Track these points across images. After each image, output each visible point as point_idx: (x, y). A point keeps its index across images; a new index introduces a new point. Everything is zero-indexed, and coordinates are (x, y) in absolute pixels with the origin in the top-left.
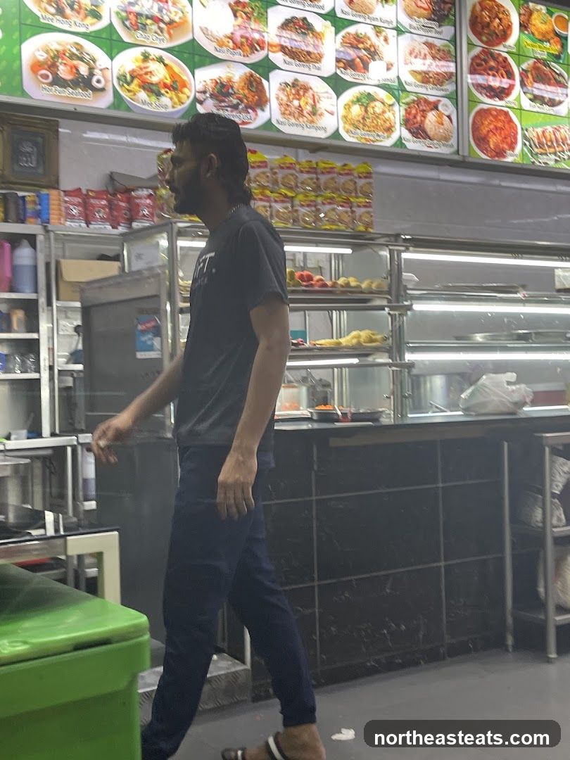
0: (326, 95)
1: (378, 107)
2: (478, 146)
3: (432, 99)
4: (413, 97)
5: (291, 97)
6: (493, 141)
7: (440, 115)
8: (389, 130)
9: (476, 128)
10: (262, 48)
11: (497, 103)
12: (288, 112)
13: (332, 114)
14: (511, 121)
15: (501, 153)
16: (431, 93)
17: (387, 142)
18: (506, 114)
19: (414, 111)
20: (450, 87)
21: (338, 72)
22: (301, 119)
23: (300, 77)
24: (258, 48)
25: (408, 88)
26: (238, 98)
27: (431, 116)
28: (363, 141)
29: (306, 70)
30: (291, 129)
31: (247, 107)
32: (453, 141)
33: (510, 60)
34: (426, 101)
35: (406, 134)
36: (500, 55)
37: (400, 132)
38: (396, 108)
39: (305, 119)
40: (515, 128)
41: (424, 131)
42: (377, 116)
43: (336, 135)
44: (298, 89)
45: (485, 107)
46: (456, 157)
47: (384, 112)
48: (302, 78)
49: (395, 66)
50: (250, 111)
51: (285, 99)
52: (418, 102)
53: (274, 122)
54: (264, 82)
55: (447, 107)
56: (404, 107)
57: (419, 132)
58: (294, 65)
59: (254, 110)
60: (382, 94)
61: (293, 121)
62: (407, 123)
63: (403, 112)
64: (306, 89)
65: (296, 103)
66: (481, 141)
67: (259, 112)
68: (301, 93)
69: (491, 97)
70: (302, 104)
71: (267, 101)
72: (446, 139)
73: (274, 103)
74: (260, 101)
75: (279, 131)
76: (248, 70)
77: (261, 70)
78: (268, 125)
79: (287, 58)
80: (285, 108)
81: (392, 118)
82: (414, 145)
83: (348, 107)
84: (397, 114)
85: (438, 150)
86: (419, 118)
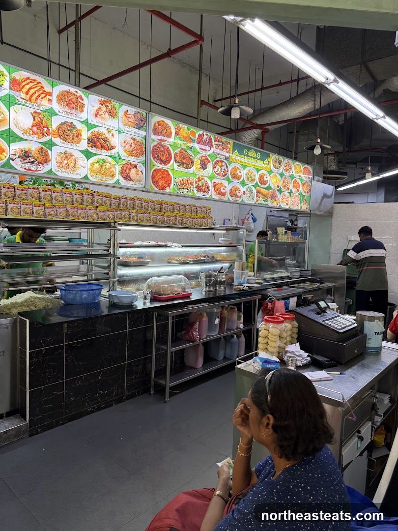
0: (81, 159)
1: (108, 165)
2: (154, 185)
3: (134, 163)
4: (125, 162)
5: (63, 159)
6: (161, 183)
7: (137, 171)
8: (113, 176)
9: (153, 177)
10: (49, 135)
11: (163, 167)
12: (61, 166)
13: (84, 167)
14: (169, 174)
15: (164, 188)
16: (133, 160)
17: (112, 182)
18: (167, 171)
19: (125, 168)
20: (142, 158)
21: (88, 149)
22: (68, 170)
23: (68, 150)
24: (46, 135)
25: (123, 158)
26: (34, 158)
27: (133, 171)
28: (100, 181)
29: (72, 147)
30: (62, 174)
31: (39, 163)
32: (143, 182)
33: (170, 148)
34: (131, 164)
35: (121, 178)
36: (166, 146)
37: (118, 177)
38: (117, 167)
39: (70, 170)
40: (171, 177)
41: (129, 177)
42: (106, 169)
43: (86, 177)
44: (67, 156)
45: (158, 168)
46: (144, 189)
47: (111, 168)
48: (69, 151)
49: (117, 147)
50: (40, 165)
51: (60, 160)
52: (127, 164)
53: (53, 170)
54: (49, 151)
55: (141, 167)
56: (120, 166)
57: (127, 178)
58: (66, 144)
59: (43, 165)
60: (110, 159)
61: (64, 170)
62: (121, 173)
63: (120, 169)
64: (71, 156)
65: (66, 162)
66: (156, 183)
67: (45, 164)
68: (69, 157)
69: (161, 164)
70: (69, 162)
71: (50, 160)
72: (140, 181)
73: (54, 161)
74: (46, 160)
75: (56, 175)
76: (40, 145)
77: (47, 146)
78: (50, 171)
79: (62, 141)
80: (60, 165)
81: (114, 171)
82: (124, 183)
83: (92, 165)
84: (117, 169)
85: (136, 186)
86: (127, 171)
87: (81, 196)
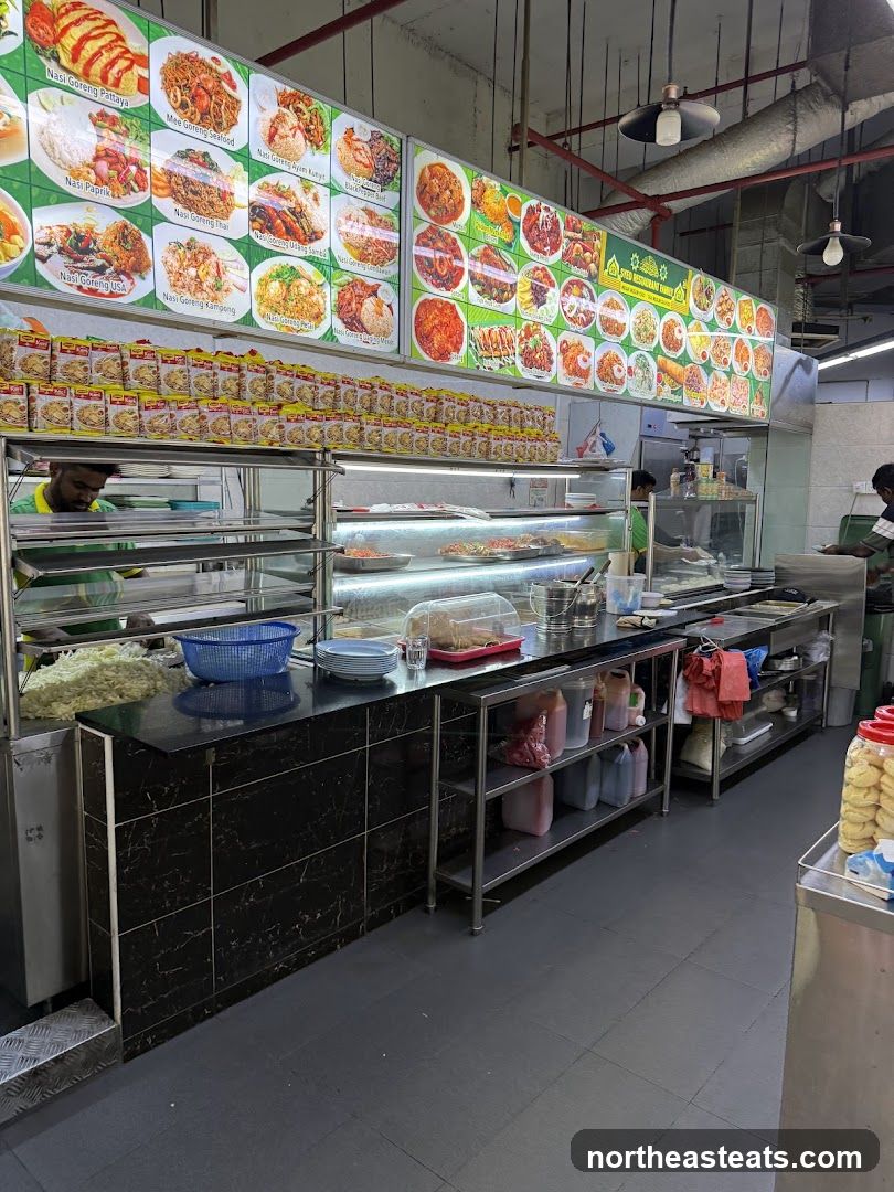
0: (235, 264)
1: (304, 287)
2: (421, 344)
3: (370, 282)
4: (346, 278)
5: (185, 263)
6: (438, 339)
7: (379, 304)
8: (318, 317)
9: (419, 324)
10: (143, 189)
11: (442, 294)
12: (180, 283)
13: (243, 290)
14: (456, 316)
15: (444, 355)
16: (369, 273)
17: (315, 334)
18: (453, 307)
19: (348, 296)
20: (391, 269)
21: (252, 235)
22: (199, 295)
23: (196, 235)
24: (136, 188)
25: (342, 266)
26: (104, 257)
27: (369, 303)
28: (284, 330)
29: (207, 228)
30: (183, 307)
31: (118, 272)
32: (394, 337)
33: (459, 242)
34: (363, 284)
35: (339, 325)
36: (448, 235)
37: (331, 320)
38: (327, 290)
39: (205, 295)
40: (460, 325)
41: (359, 322)
42: (302, 298)
43: (248, 319)
44: (196, 253)
45: (431, 297)
46: (397, 358)
47: (311, 294)
48: (201, 239)
49: (327, 235)
50: (122, 277)
51: (177, 265)
52: (353, 284)
53: (159, 295)
54: (144, 236)
55: (388, 294)
56: (336, 289)
57: (354, 323)
58: (190, 219)
59: (129, 277)
60: (309, 269)
61: (188, 296)
62: (340, 309)
63: (335, 297)
64: (207, 254)
65: (192, 272)
66: (424, 338)
67: (136, 277)
68: (200, 258)
69: (437, 286)
70: (201, 273)
71: (148, 266)
72: (386, 334)
73: (160, 269)
74: (137, 265)
75: (166, 309)
76: (120, 218)
77: (140, 221)
78: (151, 299)
79: (179, 207)
80: (177, 278)
81: (322, 302)
82: (347, 339)
83: (264, 283)
84: (328, 298)
85: (376, 347)
86: (354, 305)
87: (237, 375)
